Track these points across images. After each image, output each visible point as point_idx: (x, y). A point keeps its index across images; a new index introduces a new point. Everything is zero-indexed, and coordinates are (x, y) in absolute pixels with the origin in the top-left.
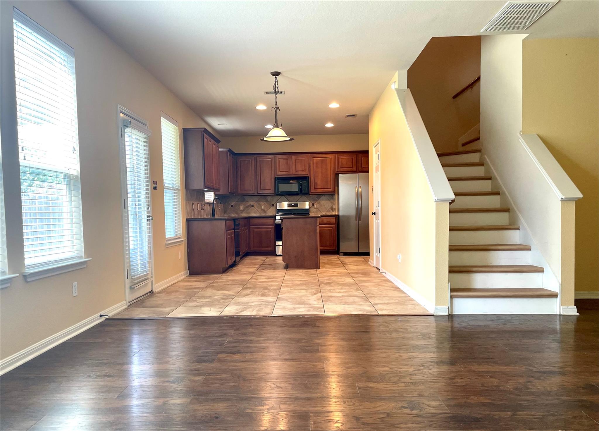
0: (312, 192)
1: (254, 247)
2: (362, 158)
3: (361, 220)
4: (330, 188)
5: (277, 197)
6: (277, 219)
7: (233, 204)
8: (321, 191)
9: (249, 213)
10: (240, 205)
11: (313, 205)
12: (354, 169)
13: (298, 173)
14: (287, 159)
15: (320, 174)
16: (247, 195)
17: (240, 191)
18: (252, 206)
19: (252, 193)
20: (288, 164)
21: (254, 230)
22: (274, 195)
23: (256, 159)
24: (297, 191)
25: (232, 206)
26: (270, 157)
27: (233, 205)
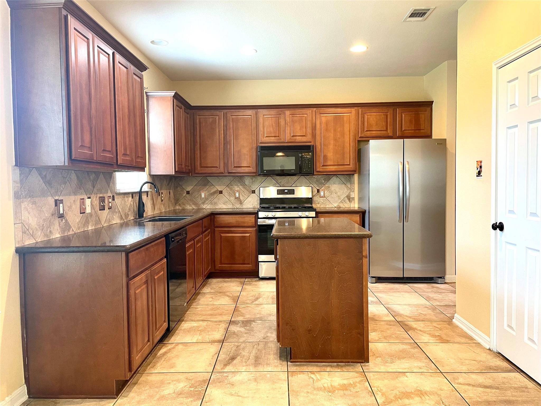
0: (318, 172)
1: (221, 263)
2: (403, 115)
3: (408, 222)
4: (349, 165)
5: (260, 179)
6: (260, 216)
7: (189, 189)
8: (333, 170)
9: (215, 203)
10: (199, 191)
11: (318, 191)
12: (390, 132)
13: (296, 139)
14: (278, 116)
15: (332, 142)
16: (211, 175)
17: (199, 169)
18: (220, 193)
19: (218, 172)
20: (278, 124)
21: (222, 235)
22: (256, 175)
23: (225, 116)
24: (292, 170)
25: (188, 193)
26: (249, 112)
27: (189, 191)
